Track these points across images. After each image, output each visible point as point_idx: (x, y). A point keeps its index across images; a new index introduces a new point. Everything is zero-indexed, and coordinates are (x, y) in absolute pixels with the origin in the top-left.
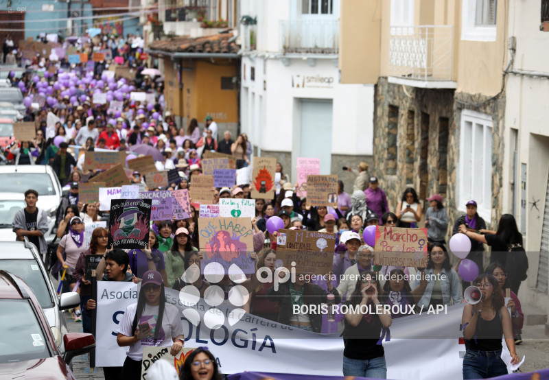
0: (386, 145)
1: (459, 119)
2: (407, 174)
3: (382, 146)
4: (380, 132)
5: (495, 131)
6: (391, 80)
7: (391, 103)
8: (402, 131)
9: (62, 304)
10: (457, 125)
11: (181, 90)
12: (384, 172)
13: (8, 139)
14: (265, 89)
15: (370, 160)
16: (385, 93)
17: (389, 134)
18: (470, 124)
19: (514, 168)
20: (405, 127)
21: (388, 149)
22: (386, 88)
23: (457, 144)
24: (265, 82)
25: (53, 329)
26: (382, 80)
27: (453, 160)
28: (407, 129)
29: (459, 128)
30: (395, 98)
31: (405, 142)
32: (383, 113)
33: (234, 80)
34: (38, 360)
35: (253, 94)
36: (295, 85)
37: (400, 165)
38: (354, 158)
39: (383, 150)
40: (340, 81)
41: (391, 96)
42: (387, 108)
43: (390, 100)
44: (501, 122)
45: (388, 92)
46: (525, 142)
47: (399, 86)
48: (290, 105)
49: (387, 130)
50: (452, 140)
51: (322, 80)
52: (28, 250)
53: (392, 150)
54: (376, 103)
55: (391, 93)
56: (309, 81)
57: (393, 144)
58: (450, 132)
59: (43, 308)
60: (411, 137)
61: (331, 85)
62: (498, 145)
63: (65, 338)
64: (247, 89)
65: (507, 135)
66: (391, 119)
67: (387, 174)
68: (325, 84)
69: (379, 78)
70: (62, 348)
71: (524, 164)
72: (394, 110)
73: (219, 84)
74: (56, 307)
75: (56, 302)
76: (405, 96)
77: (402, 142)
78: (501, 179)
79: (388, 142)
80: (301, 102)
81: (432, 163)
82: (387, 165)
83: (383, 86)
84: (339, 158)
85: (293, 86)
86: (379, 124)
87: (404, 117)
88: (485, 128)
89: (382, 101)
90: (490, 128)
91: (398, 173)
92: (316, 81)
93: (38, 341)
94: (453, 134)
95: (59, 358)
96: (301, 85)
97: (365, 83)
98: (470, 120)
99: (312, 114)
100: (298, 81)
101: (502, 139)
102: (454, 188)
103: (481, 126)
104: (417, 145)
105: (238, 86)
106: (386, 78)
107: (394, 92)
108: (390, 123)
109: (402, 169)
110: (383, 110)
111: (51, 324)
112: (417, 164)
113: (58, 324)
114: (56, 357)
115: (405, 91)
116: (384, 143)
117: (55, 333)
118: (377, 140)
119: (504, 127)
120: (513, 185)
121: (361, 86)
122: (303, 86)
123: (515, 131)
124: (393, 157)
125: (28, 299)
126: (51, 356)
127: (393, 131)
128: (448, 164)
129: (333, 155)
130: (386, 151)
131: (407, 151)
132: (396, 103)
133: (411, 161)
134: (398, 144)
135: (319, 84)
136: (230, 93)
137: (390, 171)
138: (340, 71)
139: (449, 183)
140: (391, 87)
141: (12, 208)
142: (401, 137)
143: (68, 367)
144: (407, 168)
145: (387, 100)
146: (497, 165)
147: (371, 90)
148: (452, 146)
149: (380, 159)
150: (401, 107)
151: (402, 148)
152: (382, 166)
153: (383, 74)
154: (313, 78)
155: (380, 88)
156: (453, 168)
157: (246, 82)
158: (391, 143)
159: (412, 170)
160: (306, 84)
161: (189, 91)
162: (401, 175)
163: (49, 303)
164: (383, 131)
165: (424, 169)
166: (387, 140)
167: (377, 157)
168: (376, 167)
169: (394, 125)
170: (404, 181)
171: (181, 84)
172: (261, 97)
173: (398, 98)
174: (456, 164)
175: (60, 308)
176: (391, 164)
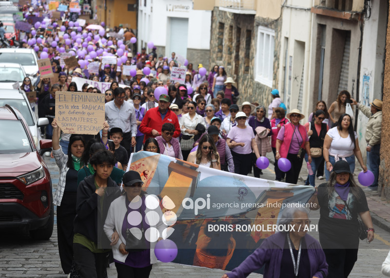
0: (217, 44)
1: (257, 31)
2: (228, 60)
3: (215, 45)
4: (214, 37)
5: (276, 38)
6: (221, 9)
7: (221, 21)
8: (226, 37)
9: (39, 124)
10: (256, 34)
11: (106, 10)
12: (215, 59)
13: (11, 34)
14: (152, 11)
15: (208, 52)
16: (217, 16)
17: (219, 38)
18: (263, 34)
19: (285, 58)
20: (228, 34)
21: (218, 46)
22: (218, 13)
23: (256, 45)
24: (152, 8)
25: (34, 138)
26: (216, 9)
27: (253, 53)
28: (229, 36)
29: (257, 36)
30: (222, 18)
31: (227, 43)
32: (216, 27)
33: (135, 6)
34: (25, 153)
35: (145, 14)
36: (168, 9)
37: (224, 55)
38: (199, 51)
39: (215, 47)
40: (193, 8)
41: (220, 18)
42: (218, 24)
43: (220, 20)
44: (279, 33)
45: (219, 15)
46: (292, 44)
47: (225, 12)
48: (165, 20)
49: (218, 36)
50: (253, 43)
51: (183, 7)
52: (21, 94)
53: (220, 47)
54: (212, 21)
55: (221, 16)
56: (176, 8)
57: (221, 44)
58: (252, 38)
59: (29, 126)
60: (230, 40)
61: (188, 10)
62: (277, 46)
63: (41, 142)
64: (142, 11)
65: (283, 40)
66: (220, 30)
67: (217, 60)
68: (185, 10)
69: (214, 7)
70: (39, 148)
71: (291, 57)
72: (222, 25)
73: (126, 8)
74: (36, 126)
75: (36, 123)
76: (228, 18)
77: (226, 43)
78: (278, 64)
79: (218, 43)
80: (171, 19)
81: (242, 54)
82: (217, 55)
83: (216, 12)
84: (191, 51)
85: (167, 10)
86: (214, 32)
87: (227, 29)
88: (271, 37)
89: (216, 20)
90: (273, 37)
91: (223, 59)
92: (180, 8)
93: (26, 143)
94: (254, 39)
95: (37, 152)
96: (171, 10)
97: (207, 10)
98: (263, 31)
99: (177, 26)
100: (170, 8)
101: (279, 43)
102: (253, 69)
103: (268, 35)
104: (234, 45)
105: (137, 9)
106: (218, 7)
107: (222, 15)
108: (219, 32)
109: (226, 57)
110: (216, 25)
111: (33, 135)
112: (234, 55)
113: (36, 135)
114: (36, 152)
115: (228, 15)
116: (216, 43)
117: (35, 139)
118: (212, 41)
119: (281, 36)
120: (285, 68)
121: (204, 11)
122: (173, 10)
123: (287, 39)
124: (221, 51)
125: (21, 120)
126: (33, 151)
127: (221, 37)
128: (250, 55)
129: (189, 49)
130: (217, 48)
131: (228, 48)
132: (223, 21)
133: (230, 53)
134: (223, 44)
135: (182, 10)
136: (133, 13)
137: (219, 58)
138: (193, 3)
139: (251, 66)
140: (221, 12)
141: (13, 72)
142: (225, 40)
143: (42, 157)
144: (228, 57)
145: (218, 19)
146: (276, 57)
147: (210, 14)
148: (252, 46)
149: (214, 52)
150: (226, 23)
151: (226, 46)
152: (214, 56)
153: (217, 5)
154: (178, 6)
155: (215, 13)
156: (253, 58)
157: (141, 7)
158: (220, 43)
159: (231, 58)
160: (174, 9)
161: (110, 11)
162: (225, 60)
163: (32, 123)
164: (216, 36)
165: (237, 57)
166: (217, 41)
167: (212, 51)
168: (211, 56)
169: (222, 34)
170: (226, 64)
171: (106, 8)
172: (149, 16)
173: (224, 18)
174: (254, 55)
175: (38, 126)
176: (219, 54)
